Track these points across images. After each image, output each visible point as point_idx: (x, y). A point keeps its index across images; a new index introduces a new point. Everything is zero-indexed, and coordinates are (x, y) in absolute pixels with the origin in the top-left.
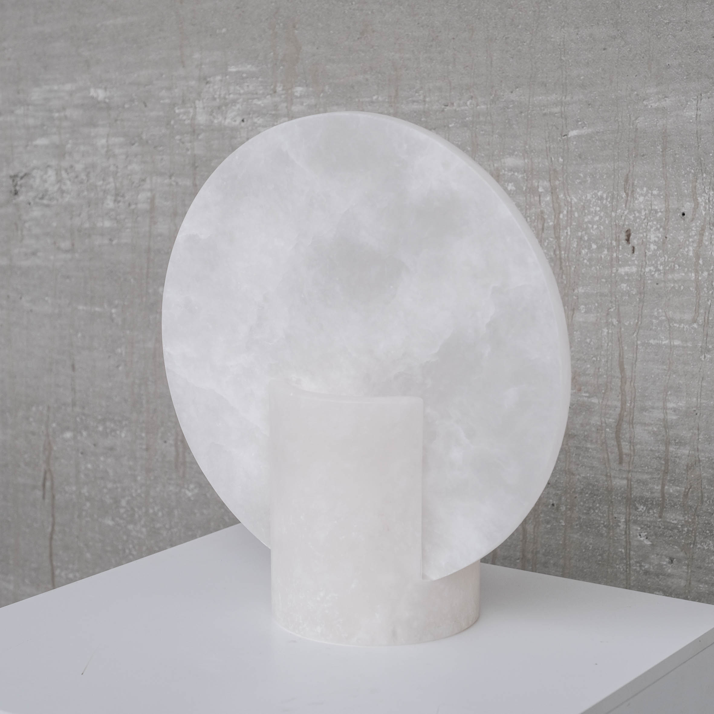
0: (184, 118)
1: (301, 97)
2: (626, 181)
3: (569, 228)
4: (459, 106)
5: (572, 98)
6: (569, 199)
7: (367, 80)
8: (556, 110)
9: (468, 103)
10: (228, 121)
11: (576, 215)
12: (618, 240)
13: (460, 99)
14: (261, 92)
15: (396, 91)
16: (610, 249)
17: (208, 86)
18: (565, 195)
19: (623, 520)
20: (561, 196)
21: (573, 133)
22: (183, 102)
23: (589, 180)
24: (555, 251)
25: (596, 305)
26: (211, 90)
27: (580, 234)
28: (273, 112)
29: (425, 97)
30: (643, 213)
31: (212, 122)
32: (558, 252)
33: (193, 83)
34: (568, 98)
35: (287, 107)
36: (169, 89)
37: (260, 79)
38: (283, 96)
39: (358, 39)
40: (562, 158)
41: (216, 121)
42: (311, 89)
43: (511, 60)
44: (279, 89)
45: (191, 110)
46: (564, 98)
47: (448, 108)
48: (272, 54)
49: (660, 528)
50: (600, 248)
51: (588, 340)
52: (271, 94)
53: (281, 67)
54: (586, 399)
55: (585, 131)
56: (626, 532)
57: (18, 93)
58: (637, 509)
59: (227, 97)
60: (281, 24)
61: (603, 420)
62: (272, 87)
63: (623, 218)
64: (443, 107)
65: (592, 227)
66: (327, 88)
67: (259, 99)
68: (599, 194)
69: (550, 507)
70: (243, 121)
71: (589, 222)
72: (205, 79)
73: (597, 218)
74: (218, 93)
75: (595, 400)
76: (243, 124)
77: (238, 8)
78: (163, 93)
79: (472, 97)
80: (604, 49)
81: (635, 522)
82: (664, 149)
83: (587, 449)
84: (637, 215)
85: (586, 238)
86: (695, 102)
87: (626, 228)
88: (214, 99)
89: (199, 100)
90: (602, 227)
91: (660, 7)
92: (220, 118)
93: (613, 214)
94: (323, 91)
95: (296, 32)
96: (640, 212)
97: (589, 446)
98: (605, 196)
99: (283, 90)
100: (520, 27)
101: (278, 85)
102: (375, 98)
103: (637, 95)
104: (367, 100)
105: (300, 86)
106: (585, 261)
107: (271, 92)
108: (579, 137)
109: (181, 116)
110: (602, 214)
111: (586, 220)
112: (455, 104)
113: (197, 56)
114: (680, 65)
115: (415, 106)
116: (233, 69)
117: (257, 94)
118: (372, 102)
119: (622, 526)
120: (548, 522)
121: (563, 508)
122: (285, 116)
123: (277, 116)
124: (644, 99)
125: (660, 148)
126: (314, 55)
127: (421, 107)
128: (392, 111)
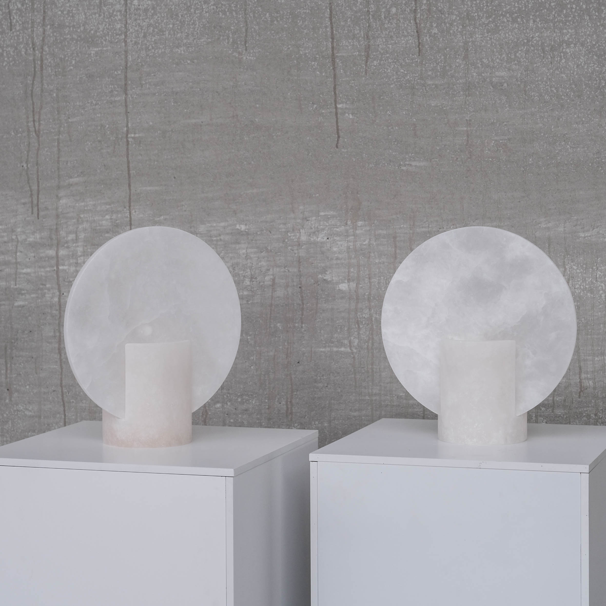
0: (294, 238)
1: (361, 226)
5: (504, 224)
7: (398, 218)
10: (319, 239)
13: (447, 226)
14: (339, 224)
15: (414, 223)
17: (308, 222)
19: (534, 416)
22: (293, 230)
26: (310, 224)
28: (346, 234)
29: (429, 225)
31: (310, 240)
33: (299, 221)
34: (502, 224)
35: (353, 231)
36: (285, 224)
37: (338, 218)
38: (351, 226)
39: (393, 198)
41: (312, 239)
42: (367, 222)
43: (473, 207)
44: (349, 223)
45: (298, 234)
46: (500, 224)
48: (345, 206)
49: (552, 417)
52: (344, 226)
53: (350, 212)
57: (191, 228)
58: (541, 409)
59: (319, 227)
60: (350, 192)
62: (345, 222)
64: (438, 229)
66: (376, 221)
67: (337, 228)
70: (328, 239)
72: (306, 218)
74: (314, 225)
76: (328, 240)
77: (325, 184)
78: (281, 226)
79: (453, 225)
80: (519, 202)
81: (541, 416)
82: (549, 245)
86: (563, 224)
88: (312, 228)
89: (302, 229)
91: (545, 183)
92: (315, 238)
94: (374, 223)
95: (359, 195)
99: (351, 223)
100: (477, 192)
101: (348, 221)
102: (402, 226)
103: (536, 222)
104: (398, 227)
105: (361, 221)
107: (345, 224)
109: (291, 237)
112: (445, 228)
113: (301, 207)
114: (555, 208)
115: (424, 229)
116: (322, 214)
117: (336, 225)
118: (401, 228)
122: (352, 236)
123: (347, 236)
124: (539, 224)
125: (547, 245)
126: (369, 206)
127: (427, 230)
128: (411, 232)
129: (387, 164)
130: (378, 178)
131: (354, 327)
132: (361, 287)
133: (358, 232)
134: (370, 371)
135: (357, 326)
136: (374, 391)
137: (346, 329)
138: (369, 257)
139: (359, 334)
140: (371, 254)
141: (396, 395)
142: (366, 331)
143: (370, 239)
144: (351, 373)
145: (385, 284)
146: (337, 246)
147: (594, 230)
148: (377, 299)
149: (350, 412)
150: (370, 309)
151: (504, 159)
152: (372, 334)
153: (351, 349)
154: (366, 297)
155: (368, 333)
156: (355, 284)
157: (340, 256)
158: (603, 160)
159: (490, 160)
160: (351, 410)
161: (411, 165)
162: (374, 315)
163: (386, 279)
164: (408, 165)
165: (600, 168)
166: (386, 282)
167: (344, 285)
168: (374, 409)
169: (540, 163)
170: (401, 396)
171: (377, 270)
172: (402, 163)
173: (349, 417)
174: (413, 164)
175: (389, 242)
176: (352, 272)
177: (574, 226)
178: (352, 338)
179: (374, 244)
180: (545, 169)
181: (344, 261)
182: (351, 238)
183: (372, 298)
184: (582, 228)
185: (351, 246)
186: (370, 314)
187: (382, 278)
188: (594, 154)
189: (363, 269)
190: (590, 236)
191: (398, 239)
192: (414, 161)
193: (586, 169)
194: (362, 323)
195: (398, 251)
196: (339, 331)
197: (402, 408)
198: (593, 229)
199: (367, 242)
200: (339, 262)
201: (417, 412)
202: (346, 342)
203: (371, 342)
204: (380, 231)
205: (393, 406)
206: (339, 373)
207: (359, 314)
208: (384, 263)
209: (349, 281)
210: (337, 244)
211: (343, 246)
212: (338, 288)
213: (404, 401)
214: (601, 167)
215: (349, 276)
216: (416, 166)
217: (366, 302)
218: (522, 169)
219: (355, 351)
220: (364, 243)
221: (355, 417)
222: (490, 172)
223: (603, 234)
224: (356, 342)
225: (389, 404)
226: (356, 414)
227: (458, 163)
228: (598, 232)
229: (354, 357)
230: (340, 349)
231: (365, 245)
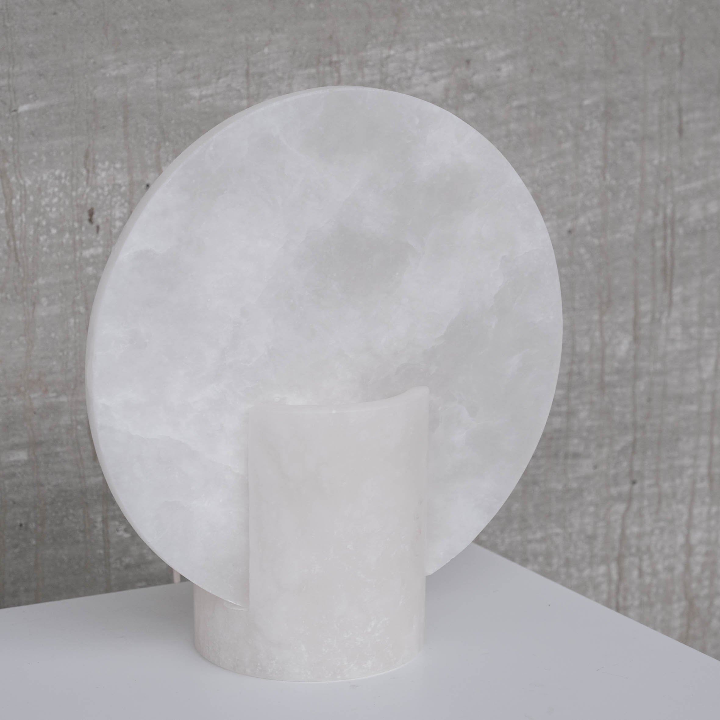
2: (86, 156)
3: (23, 215)
5: (21, 69)
6: (22, 182)
8: (3, 82)
11: (32, 198)
12: (80, 221)
16: (72, 231)
18: (17, 178)
19: (99, 519)
20: (13, 179)
21: (24, 108)
23: (44, 159)
24: (8, 242)
25: (60, 294)
27: (36, 219)
30: (106, 189)
32: (12, 243)
34: (17, 69)
40: (12, 136)
46: (11, 69)
50: (61, 232)
51: (53, 335)
54: (53, 400)
55: (38, 105)
56: (103, 531)
61: (74, 418)
63: (85, 197)
65: (51, 211)
68: (57, 173)
69: (17, 528)
71: (47, 205)
73: (55, 200)
75: (64, 399)
80: (55, 13)
82: (126, 119)
83: (57, 454)
84: (100, 191)
85: (44, 223)
86: (155, 69)
87: (89, 207)
90: (62, 210)
93: (74, 194)
96: (102, 188)
97: (59, 449)
98: (63, 175)
103: (94, 63)
106: (45, 249)
108: (30, 112)
110: (61, 195)
111: (43, 203)
114: (137, 30)
119: (99, 526)
120: (16, 546)
121: (32, 526)
124: (102, 67)
125: (121, 118)
177: (179, 73)
184: (195, 77)
190: (212, 95)
198: (219, 79)
223: (239, 91)
228: (229, 85)
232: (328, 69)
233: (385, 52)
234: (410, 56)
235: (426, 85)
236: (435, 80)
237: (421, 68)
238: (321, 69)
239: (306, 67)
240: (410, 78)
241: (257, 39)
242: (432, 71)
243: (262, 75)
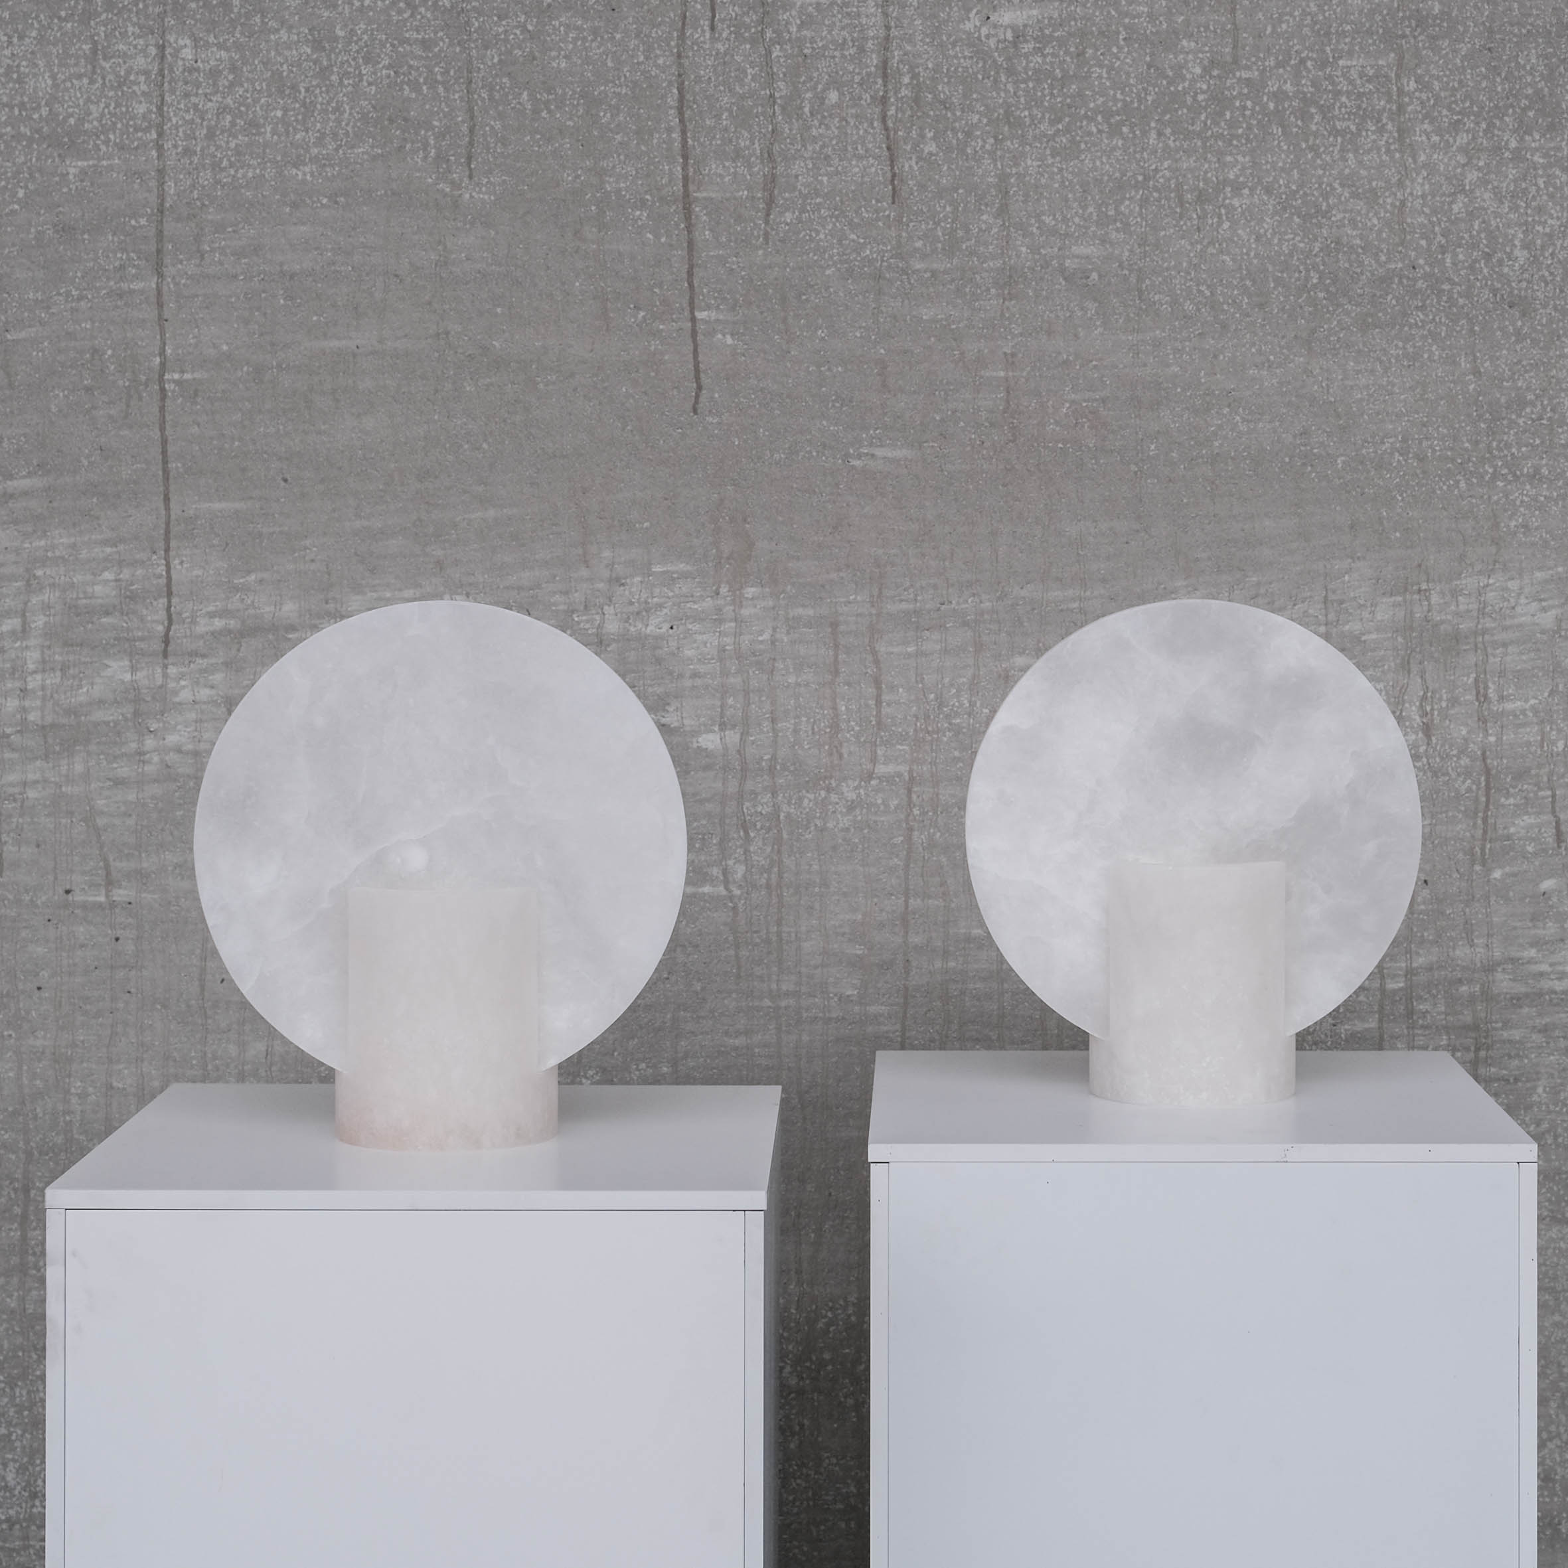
0: (587, 626)
1: (753, 599)
4: (958, 603)
5: (1092, 593)
7: (842, 578)
8: (1076, 605)
9: (970, 601)
10: (650, 628)
13: (960, 597)
14: (698, 594)
15: (880, 589)
17: (622, 588)
22: (586, 607)
26: (627, 593)
28: (715, 617)
29: (916, 595)
31: (628, 630)
33: (601, 586)
34: (1088, 593)
35: (734, 611)
36: (566, 593)
37: (697, 580)
38: (729, 599)
39: (830, 533)
41: (632, 629)
42: (767, 590)
43: (1020, 555)
44: (724, 590)
45: (598, 617)
46: (1083, 593)
47: (943, 607)
48: (714, 551)
52: (712, 597)
53: (727, 566)
57: (327, 603)
59: (650, 600)
60: (727, 518)
62: (714, 588)
66: (789, 587)
67: (695, 602)
70: (672, 628)
72: (618, 580)
74: (637, 597)
76: (671, 631)
77: (666, 499)
78: (557, 598)
79: (974, 595)
80: (1127, 543)
88: (631, 603)
89: (609, 606)
91: (1185, 501)
92: (640, 625)
94: (783, 592)
95: (748, 526)
99: (729, 591)
100: (1030, 520)
101: (722, 586)
102: (851, 598)
103: (1165, 588)
104: (842, 600)
105: (752, 586)
107: (713, 594)
109: (582, 625)
112: (953, 602)
113: (607, 554)
114: (1209, 559)
115: (904, 606)
116: (657, 569)
117: (692, 596)
118: (849, 602)
122: (731, 621)
123: (720, 621)
124: (1172, 593)
126: (772, 552)
127: (911, 606)
128: (874, 612)
129: (818, 452)
130: (795, 486)
131: (735, 835)
132: (753, 742)
133: (745, 612)
134: (774, 939)
135: (742, 833)
136: (784, 987)
137: (714, 842)
138: (772, 671)
139: (746, 852)
140: (776, 665)
141: (836, 995)
142: (764, 844)
143: (774, 629)
144: (727, 945)
145: (810, 733)
146: (695, 645)
147: (1296, 607)
148: (792, 768)
149: (726, 1039)
150: (774, 794)
151: (1091, 445)
152: (779, 852)
153: (727, 888)
154: (764, 764)
155: (769, 849)
156: (738, 736)
157: (702, 669)
158: (1315, 451)
159: (1060, 445)
160: (726, 1033)
161: (873, 455)
162: (785, 808)
163: (814, 722)
164: (867, 454)
165: (1309, 468)
166: (813, 729)
167: (711, 736)
168: (784, 1028)
169: (1174, 455)
170: (848, 996)
171: (792, 702)
172: (851, 451)
173: (723, 1049)
174: (879, 452)
175: (821, 635)
176: (731, 707)
178: (730, 863)
179: (786, 639)
180: (1185, 468)
181: (711, 681)
182: (730, 626)
183: (778, 767)
184: (1269, 603)
185: (728, 645)
186: (774, 806)
187: (804, 719)
188: (1295, 437)
189: (757, 699)
191: (842, 628)
192: (882, 446)
193: (1277, 470)
194: (755, 825)
195: (842, 657)
196: (697, 845)
197: (850, 1024)
198: (1295, 605)
199: (766, 636)
200: (698, 682)
201: (887, 1032)
202: (715, 871)
203: (776, 869)
204: (800, 611)
205: (830, 1019)
206: (697, 946)
207: (747, 804)
208: (807, 685)
209: (723, 727)
210: (695, 641)
211: (708, 645)
212: (695, 745)
213: (857, 1008)
214: (1312, 466)
215: (722, 715)
216: (885, 458)
217: (765, 777)
218: (1134, 468)
219: (737, 892)
220: (760, 638)
221: (736, 1049)
222: (1058, 474)
224: (740, 871)
225: (821, 1015)
226: (739, 1041)
227: (985, 452)
228: (1306, 611)
229: (735, 908)
230: (700, 890)
231: (762, 642)
232: (1416, 597)
233: (1483, 581)
234: (1513, 585)
235: (1533, 615)
236: (1544, 610)
237: (1527, 598)
238: (1408, 597)
239: (1391, 595)
240: (1513, 608)
241: (1337, 567)
242: (1541, 600)
243: (1341, 602)
